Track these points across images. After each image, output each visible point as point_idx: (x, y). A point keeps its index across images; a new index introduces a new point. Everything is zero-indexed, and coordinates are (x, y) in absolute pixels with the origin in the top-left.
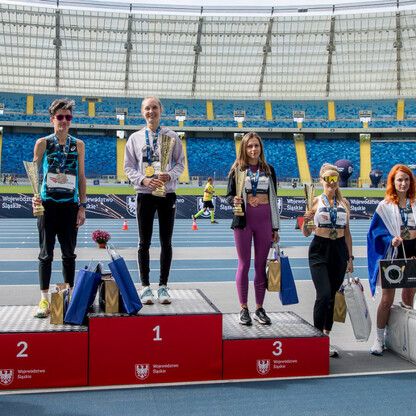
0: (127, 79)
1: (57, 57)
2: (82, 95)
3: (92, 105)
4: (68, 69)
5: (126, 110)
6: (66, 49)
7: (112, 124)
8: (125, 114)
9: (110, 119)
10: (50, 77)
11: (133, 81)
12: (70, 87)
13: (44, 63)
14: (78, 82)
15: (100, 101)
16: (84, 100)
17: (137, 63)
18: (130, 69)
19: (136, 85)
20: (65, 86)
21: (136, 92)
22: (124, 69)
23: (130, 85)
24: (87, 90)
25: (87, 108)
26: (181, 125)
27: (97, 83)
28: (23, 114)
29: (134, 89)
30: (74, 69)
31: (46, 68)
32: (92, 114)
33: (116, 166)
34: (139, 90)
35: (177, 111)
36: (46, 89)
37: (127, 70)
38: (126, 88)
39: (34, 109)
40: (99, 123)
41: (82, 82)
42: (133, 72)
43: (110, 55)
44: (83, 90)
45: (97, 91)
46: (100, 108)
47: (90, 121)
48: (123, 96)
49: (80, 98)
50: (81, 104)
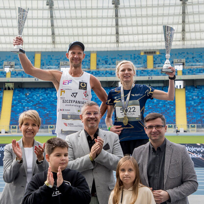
0: (183, 30)
1: (117, 16)
2: (140, 49)
3: (150, 58)
4: (127, 26)
5: (183, 60)
6: (124, 8)
8: (183, 65)
10: (111, 35)
11: (190, 32)
12: (129, 42)
13: (105, 22)
14: (136, 37)
15: (158, 53)
16: (142, 54)
17: (193, 14)
18: (186, 20)
19: (193, 35)
20: (125, 42)
21: (194, 42)
22: (181, 21)
23: (187, 35)
24: (145, 44)
25: (145, 61)
27: (155, 36)
29: (191, 40)
30: (132, 26)
31: (107, 27)
32: (150, 66)
33: (174, 115)
34: (196, 40)
36: (108, 45)
37: (184, 22)
38: (183, 39)
39: (97, 65)
40: (158, 74)
41: (141, 37)
42: (189, 23)
43: (166, 9)
44: (141, 44)
45: (154, 44)
46: (158, 60)
47: (148, 73)
48: (181, 47)
49: (139, 51)
50: (139, 57)
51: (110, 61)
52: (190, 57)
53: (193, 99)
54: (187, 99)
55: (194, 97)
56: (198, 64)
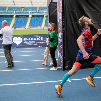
0: (31, 2)
3: (23, 9)
7: (27, 13)
9: (27, 12)
11: (33, 2)
15: (25, 8)
16: (21, 8)
26: (45, 13)
28: (5, 12)
29: (34, 5)
35: (44, 10)
38: (32, 4)
39: (8, 10)
40: (24, 13)
44: (21, 5)
46: (25, 10)
47: (21, 13)
48: (31, 6)
49: (20, 7)
50: (20, 9)
51: (12, 10)
52: (33, 9)
53: (32, 20)
54: (31, 20)
55: (33, 20)
56: (35, 11)
